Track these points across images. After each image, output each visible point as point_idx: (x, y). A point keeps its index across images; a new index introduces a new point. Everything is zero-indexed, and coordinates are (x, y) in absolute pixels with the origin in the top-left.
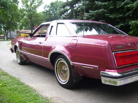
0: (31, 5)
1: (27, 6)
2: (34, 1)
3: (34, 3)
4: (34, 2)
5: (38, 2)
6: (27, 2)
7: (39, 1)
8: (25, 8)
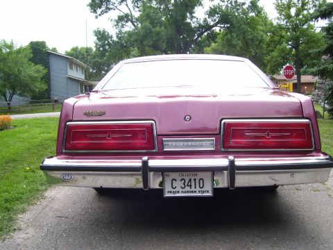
0: (297, 14)
1: (288, 17)
2: (305, 5)
3: (305, 9)
4: (306, 7)
5: (315, 6)
6: (289, 7)
7: (317, 3)
8: (283, 23)
